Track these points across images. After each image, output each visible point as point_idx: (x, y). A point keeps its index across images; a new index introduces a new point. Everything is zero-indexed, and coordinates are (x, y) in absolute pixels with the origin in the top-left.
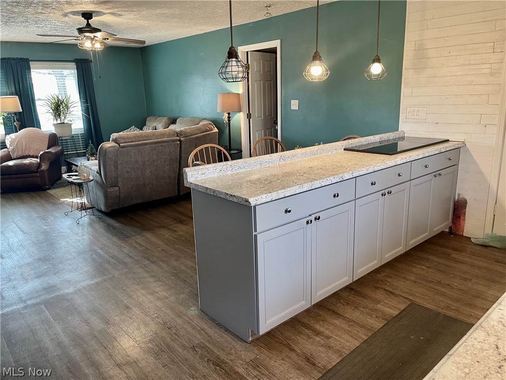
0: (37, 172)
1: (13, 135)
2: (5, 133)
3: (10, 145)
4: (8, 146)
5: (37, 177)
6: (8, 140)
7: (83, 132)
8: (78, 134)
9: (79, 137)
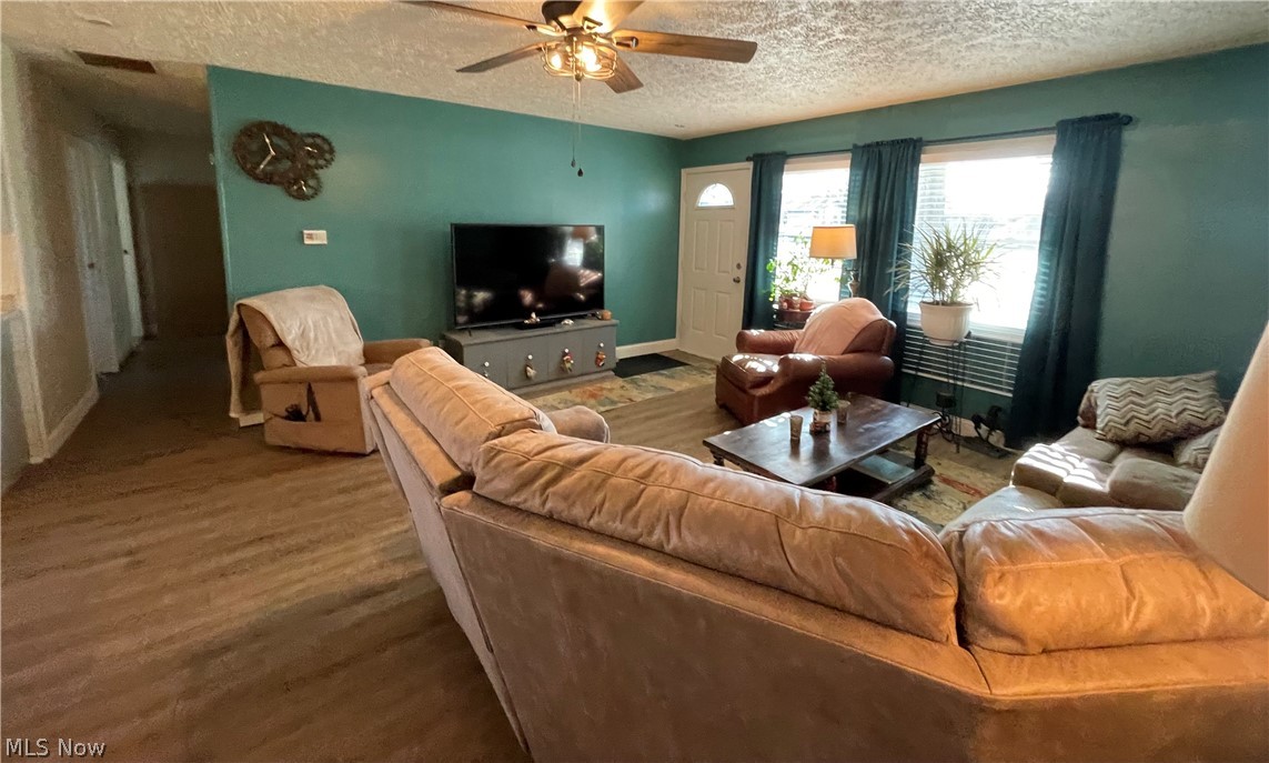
7: (1021, 341)
8: (1005, 343)
9: (1004, 349)
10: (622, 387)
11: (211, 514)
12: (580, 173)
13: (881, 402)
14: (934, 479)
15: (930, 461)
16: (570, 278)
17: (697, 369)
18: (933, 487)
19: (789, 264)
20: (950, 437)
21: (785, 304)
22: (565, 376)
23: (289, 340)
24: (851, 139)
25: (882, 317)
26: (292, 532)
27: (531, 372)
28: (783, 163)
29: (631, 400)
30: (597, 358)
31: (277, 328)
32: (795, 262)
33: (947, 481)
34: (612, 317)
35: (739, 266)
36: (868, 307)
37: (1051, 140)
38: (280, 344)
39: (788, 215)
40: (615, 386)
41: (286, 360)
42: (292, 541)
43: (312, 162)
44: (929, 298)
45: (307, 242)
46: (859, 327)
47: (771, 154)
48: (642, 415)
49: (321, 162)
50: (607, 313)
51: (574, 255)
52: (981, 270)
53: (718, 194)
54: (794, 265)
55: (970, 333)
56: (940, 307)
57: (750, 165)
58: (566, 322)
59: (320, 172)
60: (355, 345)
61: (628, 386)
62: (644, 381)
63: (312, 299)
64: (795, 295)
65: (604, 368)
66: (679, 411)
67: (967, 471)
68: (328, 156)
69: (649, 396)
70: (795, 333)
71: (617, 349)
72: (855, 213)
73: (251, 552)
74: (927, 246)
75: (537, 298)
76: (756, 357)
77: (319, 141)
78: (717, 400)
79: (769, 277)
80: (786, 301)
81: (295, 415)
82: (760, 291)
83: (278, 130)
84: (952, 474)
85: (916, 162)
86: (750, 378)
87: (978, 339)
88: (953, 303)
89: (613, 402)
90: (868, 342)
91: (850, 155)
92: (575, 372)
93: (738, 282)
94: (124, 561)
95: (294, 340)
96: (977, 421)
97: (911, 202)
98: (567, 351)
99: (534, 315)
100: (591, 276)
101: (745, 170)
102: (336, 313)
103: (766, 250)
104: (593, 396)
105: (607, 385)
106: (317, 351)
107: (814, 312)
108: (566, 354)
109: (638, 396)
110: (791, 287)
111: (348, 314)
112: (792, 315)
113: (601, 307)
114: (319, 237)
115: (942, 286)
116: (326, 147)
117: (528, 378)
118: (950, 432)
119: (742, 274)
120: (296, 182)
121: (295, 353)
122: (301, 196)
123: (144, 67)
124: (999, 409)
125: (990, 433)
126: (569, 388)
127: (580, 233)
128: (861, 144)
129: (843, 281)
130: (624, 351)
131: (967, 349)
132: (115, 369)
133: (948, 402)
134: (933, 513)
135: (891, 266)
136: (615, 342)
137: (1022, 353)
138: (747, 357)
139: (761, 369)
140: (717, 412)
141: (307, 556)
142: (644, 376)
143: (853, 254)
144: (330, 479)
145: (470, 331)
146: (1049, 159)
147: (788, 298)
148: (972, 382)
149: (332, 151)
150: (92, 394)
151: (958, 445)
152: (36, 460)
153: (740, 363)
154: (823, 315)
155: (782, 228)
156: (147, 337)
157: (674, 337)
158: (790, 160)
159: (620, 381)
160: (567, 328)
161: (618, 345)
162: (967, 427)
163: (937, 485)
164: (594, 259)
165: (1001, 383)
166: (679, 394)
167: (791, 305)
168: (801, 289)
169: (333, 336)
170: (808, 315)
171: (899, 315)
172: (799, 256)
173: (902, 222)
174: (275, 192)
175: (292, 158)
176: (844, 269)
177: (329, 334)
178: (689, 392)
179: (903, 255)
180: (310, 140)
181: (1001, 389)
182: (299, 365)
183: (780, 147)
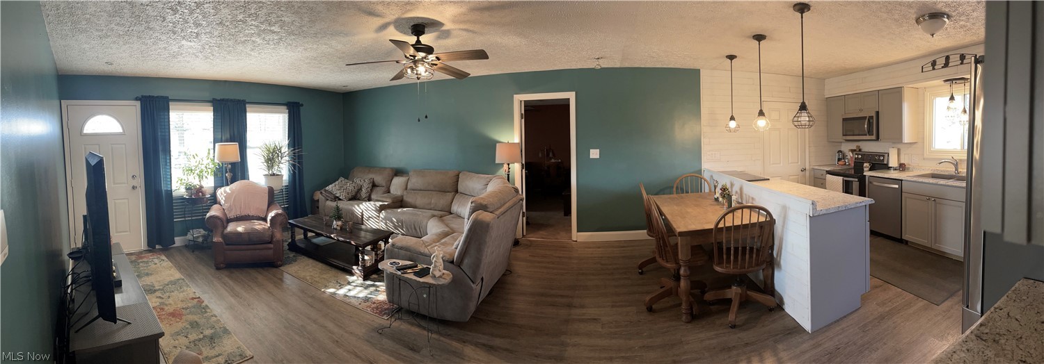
0: (270, 243)
1: (227, 189)
2: (213, 185)
3: (225, 201)
4: (222, 202)
5: (271, 249)
6: (222, 193)
29: (195, 298)
35: (134, 178)
47: (157, 97)
57: (138, 104)
69: (190, 289)
91: (212, 104)
93: (136, 188)
101: (131, 107)
128: (218, 98)
166: (191, 278)
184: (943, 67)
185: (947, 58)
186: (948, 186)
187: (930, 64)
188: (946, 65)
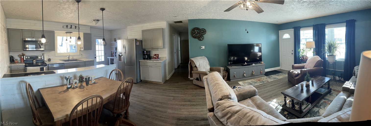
7: (344, 61)
8: (342, 61)
9: (342, 63)
10: (266, 78)
11: (184, 94)
12: (248, 32)
13: (321, 77)
14: (332, 90)
15: (331, 87)
16: (256, 55)
17: (284, 73)
18: (331, 92)
19: (302, 50)
20: (335, 81)
21: (302, 58)
22: (253, 76)
23: (197, 66)
24: (313, 24)
25: (321, 59)
26: (194, 101)
27: (245, 75)
28: (300, 29)
29: (268, 81)
30: (261, 72)
31: (195, 64)
32: (304, 49)
33: (334, 90)
34: (264, 63)
35: (292, 51)
36: (318, 57)
37: (345, 24)
38: (196, 67)
39: (302, 40)
40: (265, 78)
41: (197, 70)
42: (194, 103)
43: (202, 34)
44: (328, 55)
45: (201, 48)
46: (316, 62)
47: (297, 27)
48: (270, 85)
49: (204, 34)
50: (263, 62)
51: (256, 49)
52: (337, 48)
53: (287, 36)
54: (303, 50)
55: (336, 60)
56: (330, 56)
57: (293, 29)
58: (253, 64)
59: (204, 35)
60: (208, 67)
61: (267, 78)
62: (272, 77)
63: (201, 59)
64: (304, 56)
65: (262, 74)
66: (279, 83)
67: (338, 87)
68: (205, 32)
69: (272, 80)
70: (305, 64)
71: (265, 70)
72: (314, 39)
73: (188, 103)
74: (327, 44)
75: (248, 59)
76: (296, 70)
77: (203, 30)
78: (288, 80)
79: (299, 53)
80: (302, 57)
81: (197, 79)
82: (297, 56)
83: (197, 29)
84: (335, 89)
85: (325, 28)
86: (294, 75)
87: (338, 61)
88: (333, 55)
89: (263, 82)
90: (318, 64)
91: (313, 27)
92: (255, 75)
93: (293, 54)
94: (173, 98)
95: (198, 66)
96: (339, 77)
97: (324, 36)
98: (253, 70)
99: (246, 63)
100: (259, 54)
101: (292, 31)
102: (205, 61)
103: (298, 47)
104: (259, 80)
105: (263, 78)
106: (202, 68)
107: (308, 59)
108: (253, 71)
109: (270, 80)
110: (303, 54)
111: (208, 61)
112: (304, 60)
113: (261, 61)
114: (203, 47)
115: (331, 52)
116: (205, 31)
117: (244, 76)
118: (335, 79)
119: (293, 52)
120: (200, 37)
121: (198, 68)
122: (201, 40)
123: (181, 22)
124: (342, 74)
125: (341, 79)
126: (253, 78)
127: (257, 45)
128: (314, 24)
129: (313, 52)
130: (267, 70)
131: (336, 63)
132: (177, 68)
133: (334, 74)
134: (331, 98)
135: (322, 49)
136: (265, 68)
137: (345, 63)
138: (294, 70)
139: (296, 73)
140: (288, 83)
141: (195, 107)
142: (272, 75)
143: (314, 47)
144: (202, 92)
145: (231, 66)
146: (345, 28)
147: (303, 56)
148: (338, 70)
149: (206, 31)
150: (174, 71)
151: (336, 82)
152: (167, 79)
153: (292, 72)
154: (310, 60)
155: (301, 42)
156: (181, 63)
157: (280, 66)
158: (301, 28)
159: (266, 77)
160: (253, 66)
161: (265, 69)
162: (337, 78)
163: (332, 92)
164: (260, 51)
165: (342, 69)
166: (280, 79)
167: (303, 58)
168: (305, 55)
169: (205, 65)
170: (307, 60)
171: (324, 58)
172: (304, 48)
173: (323, 40)
174: (197, 40)
175: (199, 33)
176: (314, 50)
177: (204, 65)
178: (282, 79)
179: (324, 47)
180: (202, 30)
181: (342, 70)
182: (199, 71)
183: (299, 25)
184: (70, 28)
185: (71, 26)
186: (81, 62)
187: (66, 26)
188: (71, 28)
